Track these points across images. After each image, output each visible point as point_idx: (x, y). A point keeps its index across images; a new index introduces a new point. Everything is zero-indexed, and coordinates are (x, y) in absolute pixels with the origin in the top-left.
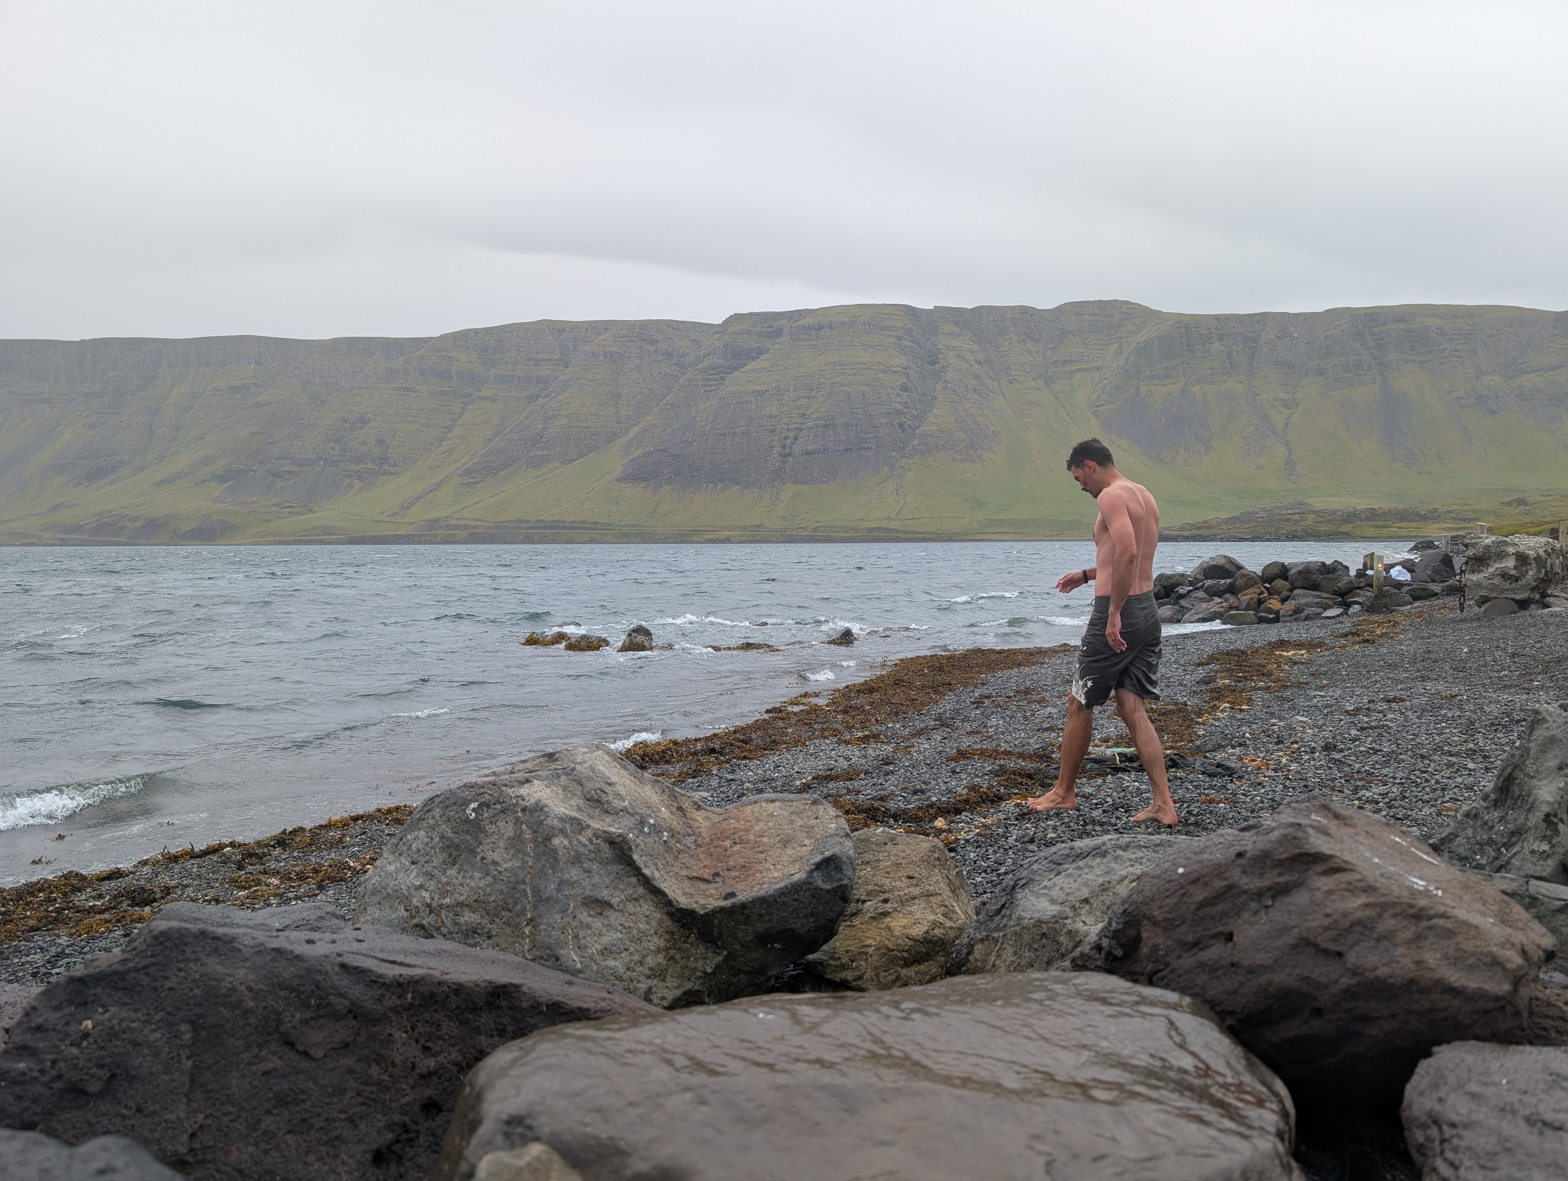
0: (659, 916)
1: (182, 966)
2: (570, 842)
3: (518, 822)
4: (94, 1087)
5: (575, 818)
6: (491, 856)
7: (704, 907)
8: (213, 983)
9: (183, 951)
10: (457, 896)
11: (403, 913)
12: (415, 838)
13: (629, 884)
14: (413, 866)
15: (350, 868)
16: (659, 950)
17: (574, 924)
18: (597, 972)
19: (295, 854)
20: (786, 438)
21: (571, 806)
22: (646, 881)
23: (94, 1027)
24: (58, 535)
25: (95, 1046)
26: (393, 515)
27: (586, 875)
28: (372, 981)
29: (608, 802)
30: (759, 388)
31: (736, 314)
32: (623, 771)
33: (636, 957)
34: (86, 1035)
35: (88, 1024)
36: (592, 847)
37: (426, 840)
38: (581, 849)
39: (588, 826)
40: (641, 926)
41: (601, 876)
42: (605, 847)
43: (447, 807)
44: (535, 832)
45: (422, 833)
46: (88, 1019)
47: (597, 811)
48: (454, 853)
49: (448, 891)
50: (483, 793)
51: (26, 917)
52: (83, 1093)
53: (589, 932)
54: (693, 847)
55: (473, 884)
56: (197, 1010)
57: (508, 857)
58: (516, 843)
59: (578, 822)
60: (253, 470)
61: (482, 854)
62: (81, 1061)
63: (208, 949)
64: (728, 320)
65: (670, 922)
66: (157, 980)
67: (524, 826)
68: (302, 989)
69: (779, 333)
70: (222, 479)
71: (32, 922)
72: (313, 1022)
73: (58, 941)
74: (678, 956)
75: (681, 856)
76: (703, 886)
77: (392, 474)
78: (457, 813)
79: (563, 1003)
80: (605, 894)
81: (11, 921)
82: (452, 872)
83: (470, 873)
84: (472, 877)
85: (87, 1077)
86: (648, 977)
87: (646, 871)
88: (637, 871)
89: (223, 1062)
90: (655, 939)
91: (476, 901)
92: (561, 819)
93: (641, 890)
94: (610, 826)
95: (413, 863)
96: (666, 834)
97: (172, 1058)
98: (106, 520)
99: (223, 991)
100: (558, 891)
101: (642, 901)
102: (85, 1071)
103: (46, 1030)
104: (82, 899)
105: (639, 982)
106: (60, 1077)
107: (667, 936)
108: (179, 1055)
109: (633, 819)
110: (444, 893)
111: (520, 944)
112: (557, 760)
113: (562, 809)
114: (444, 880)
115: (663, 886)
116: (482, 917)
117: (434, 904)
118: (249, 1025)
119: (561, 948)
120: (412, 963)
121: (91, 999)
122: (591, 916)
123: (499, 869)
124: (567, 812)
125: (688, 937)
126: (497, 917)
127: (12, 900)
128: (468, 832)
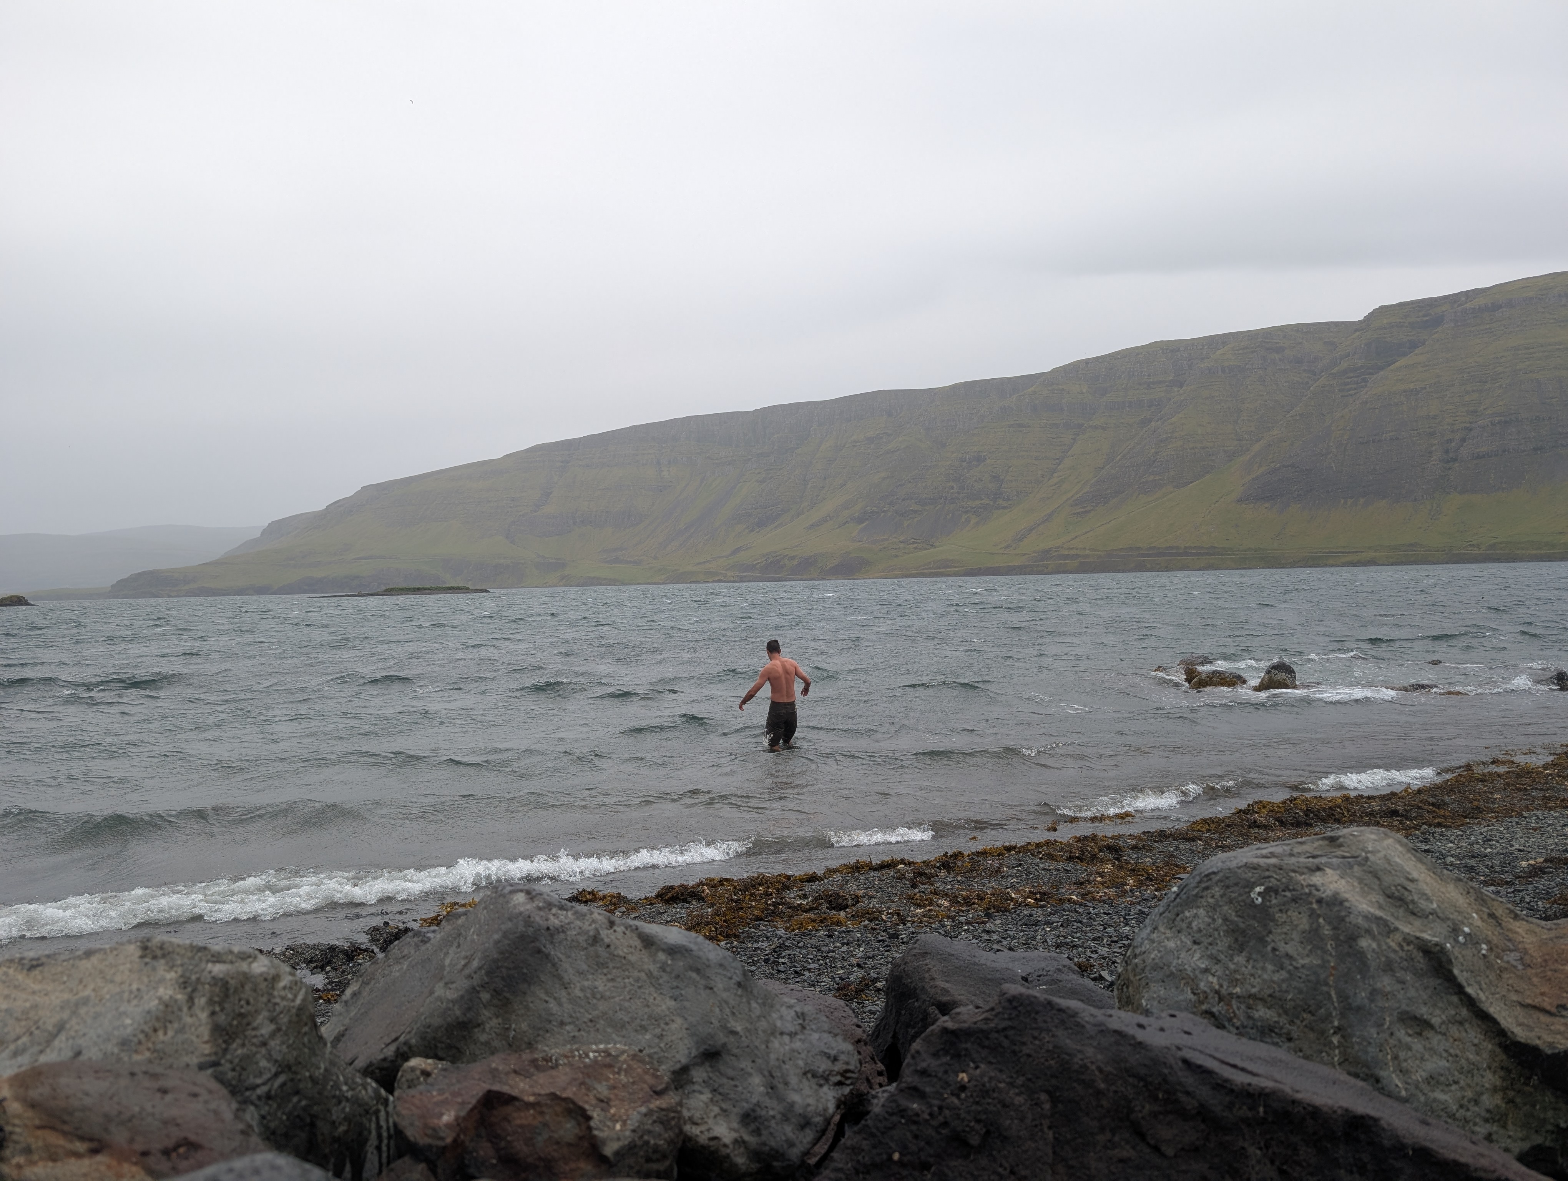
0: (1490, 1046)
1: (1036, 1033)
2: (1379, 945)
3: (1313, 914)
4: (975, 1140)
5: (1380, 918)
6: (1283, 948)
7: (1551, 1045)
8: (1067, 1057)
9: (1036, 1019)
10: (1249, 987)
11: (1190, 996)
12: (1196, 916)
13: (1450, 1003)
14: (1196, 947)
15: (1012, 899)
16: (1495, 1090)
17: (1392, 1042)
18: (1426, 1104)
19: (959, 878)
20: (1450, 441)
21: (1371, 901)
22: (1471, 1003)
23: (969, 1081)
24: (737, 574)
25: (971, 1100)
26: (1007, 547)
27: (1400, 986)
28: (1218, 1084)
29: (1413, 901)
30: (1412, 386)
31: (1381, 307)
32: (1419, 865)
33: (1469, 1094)
34: (963, 1088)
35: (963, 1077)
36: (1403, 954)
37: (1207, 919)
38: (1392, 955)
39: (1397, 929)
40: (1471, 1057)
41: (1417, 990)
42: (1419, 956)
43: (1228, 887)
44: (1335, 928)
45: (1202, 912)
46: (963, 1072)
47: (1401, 911)
48: (1240, 939)
49: (1237, 980)
50: (1269, 877)
51: (752, 907)
52: (965, 1144)
53: (1410, 1054)
54: (1520, 967)
55: (1265, 976)
56: (1054, 1082)
57: (1306, 952)
58: (1313, 937)
59: (1386, 923)
60: (884, 511)
61: (1272, 945)
62: (962, 1111)
63: (1057, 1021)
64: (1371, 314)
65: (1504, 1057)
66: (1015, 1045)
67: (1321, 920)
68: (1150, 1079)
69: (1438, 321)
70: (860, 521)
71: (757, 912)
72: (1161, 1117)
73: (778, 932)
74: (1518, 1100)
75: (1505, 975)
76: (1544, 1018)
77: (1005, 508)
78: (1240, 895)
79: (1432, 1149)
80: (1423, 1011)
81: (742, 909)
82: (1240, 959)
83: (1261, 964)
84: (1264, 969)
85: (967, 1129)
86: (1487, 1121)
87: (1469, 990)
88: (1460, 990)
89: (1080, 1140)
90: (1489, 1075)
91: (1270, 996)
92: (1366, 917)
93: (1464, 1012)
94: (1422, 931)
95: (1195, 942)
96: (1484, 946)
97: (1036, 1126)
98: (771, 560)
99: (1076, 1067)
100: (1372, 1001)
101: (1467, 1026)
102: (966, 1123)
103: (930, 1076)
104: (792, 896)
105: (1475, 1124)
106: (945, 1124)
107: (1502, 1073)
108: (1041, 1124)
109: (1445, 925)
110: (1234, 982)
111: (1329, 1055)
112: (1341, 846)
113: (1365, 906)
114: (1232, 966)
115: (1492, 1010)
116: (1279, 1015)
117: (1224, 992)
118: (1102, 1106)
119: (1381, 1069)
120: (1255, 1070)
121: (963, 1053)
122: (1410, 1035)
123: (1294, 963)
124: (1372, 910)
125: (1529, 1078)
126: (1298, 1018)
127: (740, 890)
128: (1254, 918)
